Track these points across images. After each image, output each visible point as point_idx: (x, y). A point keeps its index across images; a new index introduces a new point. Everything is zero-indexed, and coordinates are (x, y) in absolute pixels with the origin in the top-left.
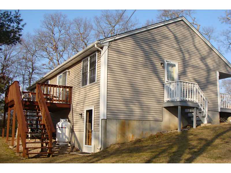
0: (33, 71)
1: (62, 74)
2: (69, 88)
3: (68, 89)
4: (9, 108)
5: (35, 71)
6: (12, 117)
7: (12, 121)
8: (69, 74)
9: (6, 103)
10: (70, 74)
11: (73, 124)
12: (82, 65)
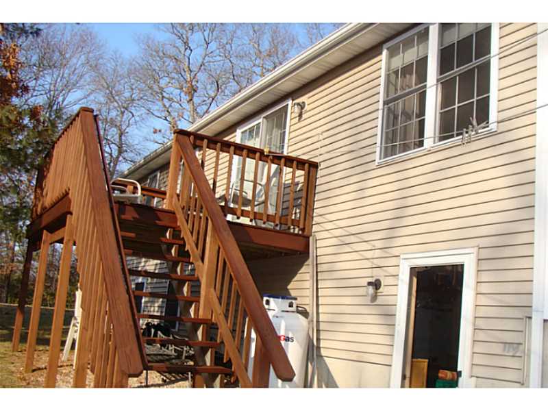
0: (120, 152)
1: (260, 120)
2: (307, 165)
3: (302, 172)
4: (45, 232)
5: (125, 155)
6: (56, 273)
7: (54, 282)
8: (300, 115)
9: (37, 215)
10: (304, 116)
11: (318, 322)
12: (384, 62)
